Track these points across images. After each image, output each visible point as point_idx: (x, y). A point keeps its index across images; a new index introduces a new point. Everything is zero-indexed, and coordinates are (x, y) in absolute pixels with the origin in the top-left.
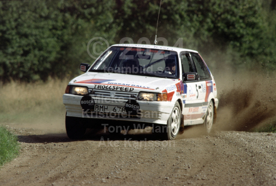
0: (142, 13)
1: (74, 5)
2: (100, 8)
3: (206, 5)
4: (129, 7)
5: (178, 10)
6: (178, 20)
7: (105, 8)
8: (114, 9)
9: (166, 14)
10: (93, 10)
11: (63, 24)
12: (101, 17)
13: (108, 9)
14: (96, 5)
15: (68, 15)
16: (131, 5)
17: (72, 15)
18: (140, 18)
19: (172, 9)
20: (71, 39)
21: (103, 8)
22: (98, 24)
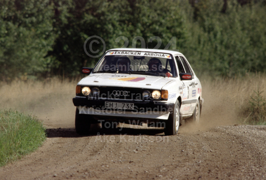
0: (78, 23)
1: (16, 14)
2: (41, 17)
3: (136, 15)
4: (66, 17)
5: (110, 20)
6: (110, 29)
7: (46, 17)
8: (53, 18)
9: (99, 23)
10: (34, 19)
11: (6, 32)
12: (40, 26)
13: (47, 18)
14: (36, 14)
15: (10, 24)
16: (68, 15)
17: (14, 23)
18: (75, 27)
19: (105, 19)
20: (13, 46)
21: (43, 17)
22: (39, 32)
